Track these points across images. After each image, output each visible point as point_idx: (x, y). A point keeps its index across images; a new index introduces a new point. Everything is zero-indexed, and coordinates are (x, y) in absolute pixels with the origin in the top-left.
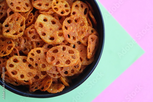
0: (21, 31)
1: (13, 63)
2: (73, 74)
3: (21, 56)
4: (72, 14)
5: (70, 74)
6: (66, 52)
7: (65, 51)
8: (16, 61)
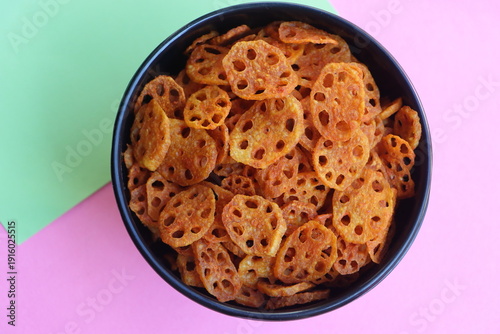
0: (269, 210)
1: (353, 226)
2: (376, 89)
3: (334, 208)
4: (224, 82)
5: (375, 95)
6: (327, 92)
7: (327, 96)
8: (346, 219)
